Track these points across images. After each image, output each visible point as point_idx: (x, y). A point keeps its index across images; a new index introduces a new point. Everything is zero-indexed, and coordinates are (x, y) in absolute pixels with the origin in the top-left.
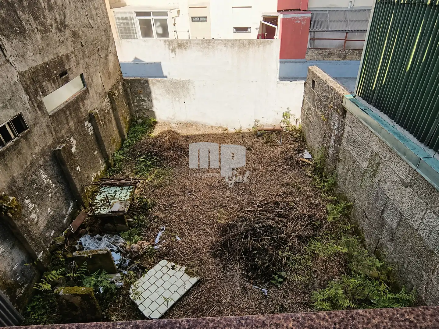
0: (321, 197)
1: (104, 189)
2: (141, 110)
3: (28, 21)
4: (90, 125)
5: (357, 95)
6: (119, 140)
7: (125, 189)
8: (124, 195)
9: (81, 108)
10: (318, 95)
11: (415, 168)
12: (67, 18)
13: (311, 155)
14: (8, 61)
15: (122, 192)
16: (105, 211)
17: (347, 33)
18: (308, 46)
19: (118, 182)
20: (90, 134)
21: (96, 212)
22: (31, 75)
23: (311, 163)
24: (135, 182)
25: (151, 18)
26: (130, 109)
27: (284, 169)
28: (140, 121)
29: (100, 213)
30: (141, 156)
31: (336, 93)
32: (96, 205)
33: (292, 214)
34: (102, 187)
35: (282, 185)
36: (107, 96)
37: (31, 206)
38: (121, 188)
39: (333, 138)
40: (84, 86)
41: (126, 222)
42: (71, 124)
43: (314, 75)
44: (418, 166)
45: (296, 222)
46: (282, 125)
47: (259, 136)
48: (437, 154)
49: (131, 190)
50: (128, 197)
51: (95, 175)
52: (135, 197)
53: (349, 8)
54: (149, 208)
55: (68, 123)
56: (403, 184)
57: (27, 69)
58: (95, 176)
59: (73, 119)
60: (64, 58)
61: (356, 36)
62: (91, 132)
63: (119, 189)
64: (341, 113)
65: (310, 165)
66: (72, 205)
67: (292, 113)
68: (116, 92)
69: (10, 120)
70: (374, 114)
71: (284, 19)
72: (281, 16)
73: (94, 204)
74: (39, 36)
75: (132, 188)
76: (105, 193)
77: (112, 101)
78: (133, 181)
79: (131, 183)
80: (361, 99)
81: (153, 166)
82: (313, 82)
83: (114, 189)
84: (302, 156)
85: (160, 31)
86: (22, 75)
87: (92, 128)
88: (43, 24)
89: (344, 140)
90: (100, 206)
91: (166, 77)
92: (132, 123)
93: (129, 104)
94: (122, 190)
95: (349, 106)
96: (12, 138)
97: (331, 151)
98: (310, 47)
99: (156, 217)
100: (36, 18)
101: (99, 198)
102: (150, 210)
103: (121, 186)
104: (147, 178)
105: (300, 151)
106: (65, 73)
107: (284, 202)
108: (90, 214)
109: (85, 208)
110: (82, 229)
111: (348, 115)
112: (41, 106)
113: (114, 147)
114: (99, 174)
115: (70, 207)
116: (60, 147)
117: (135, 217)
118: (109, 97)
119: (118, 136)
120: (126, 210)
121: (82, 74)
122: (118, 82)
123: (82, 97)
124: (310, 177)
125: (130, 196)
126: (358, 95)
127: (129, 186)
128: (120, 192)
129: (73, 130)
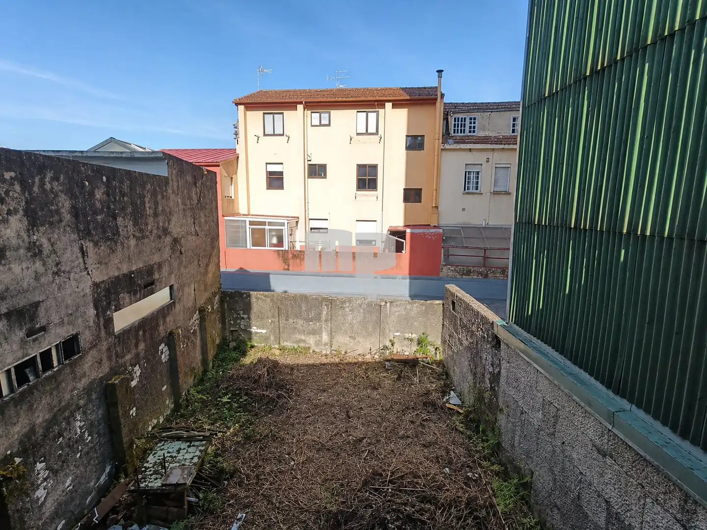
0: (482, 467)
1: (163, 445)
2: (237, 330)
3: (126, 227)
4: (166, 348)
5: (510, 321)
6: (201, 369)
7: (193, 446)
8: (191, 456)
9: (159, 326)
10: (460, 319)
11: (610, 427)
12: (172, 226)
13: (460, 399)
14: (86, 268)
15: (190, 450)
16: (156, 484)
17: (485, 250)
18: (443, 263)
19: (185, 434)
20: (164, 361)
21: (142, 485)
22: (108, 285)
23: (461, 411)
24: (211, 434)
25: (267, 227)
26: (224, 328)
27: (424, 420)
28: (233, 344)
29: (147, 486)
30: (226, 394)
31: (483, 317)
32: (145, 471)
33: (442, 496)
34: (160, 441)
35: (424, 446)
36: (197, 312)
37: (44, 474)
38: (188, 444)
39: (487, 376)
40: (171, 299)
41: (186, 503)
42: (142, 346)
43: (453, 295)
44: (613, 424)
45: (448, 511)
46: (418, 356)
47: (388, 370)
48: (633, 405)
49: (203, 448)
50: (196, 460)
51: (155, 421)
52: (207, 459)
53: (484, 225)
54: (225, 480)
55: (137, 346)
56: (599, 451)
57: (105, 278)
58: (155, 423)
59: (145, 341)
60: (156, 266)
61: (497, 254)
62: (164, 358)
63: (184, 445)
64: (494, 343)
65: (461, 414)
66: (108, 470)
67: (430, 339)
68: (209, 307)
69: (60, 342)
70: (536, 346)
71: (412, 234)
72: (408, 231)
73: (143, 469)
74: (133, 242)
75: (205, 445)
76: (163, 451)
77: (202, 319)
78: (208, 434)
79: (204, 436)
80: (515, 326)
81: (240, 410)
82: (453, 303)
83: (177, 445)
84: (447, 401)
85: (275, 241)
86: (96, 285)
87: (168, 352)
88: (141, 230)
89: (502, 380)
90: (151, 475)
91: (273, 291)
92: (223, 346)
93: (223, 322)
94: (189, 446)
95: (503, 334)
96: (55, 366)
97: (487, 395)
98: (444, 264)
99: (233, 496)
100: (136, 224)
101: (151, 459)
102: (226, 482)
103: (190, 440)
104: (229, 428)
105: (444, 393)
106: (152, 283)
107: (427, 475)
108: (132, 488)
109: (126, 476)
110: (113, 514)
111: (503, 346)
112: (109, 322)
113: (191, 381)
114: (161, 421)
115: (104, 474)
116: (116, 381)
117: (201, 496)
118: (199, 314)
119: (200, 365)
120: (189, 482)
121: (173, 285)
122: (214, 294)
123: (164, 312)
124: (462, 433)
125: (199, 458)
126: (512, 321)
127: (201, 441)
128: (185, 451)
129: (142, 355)
